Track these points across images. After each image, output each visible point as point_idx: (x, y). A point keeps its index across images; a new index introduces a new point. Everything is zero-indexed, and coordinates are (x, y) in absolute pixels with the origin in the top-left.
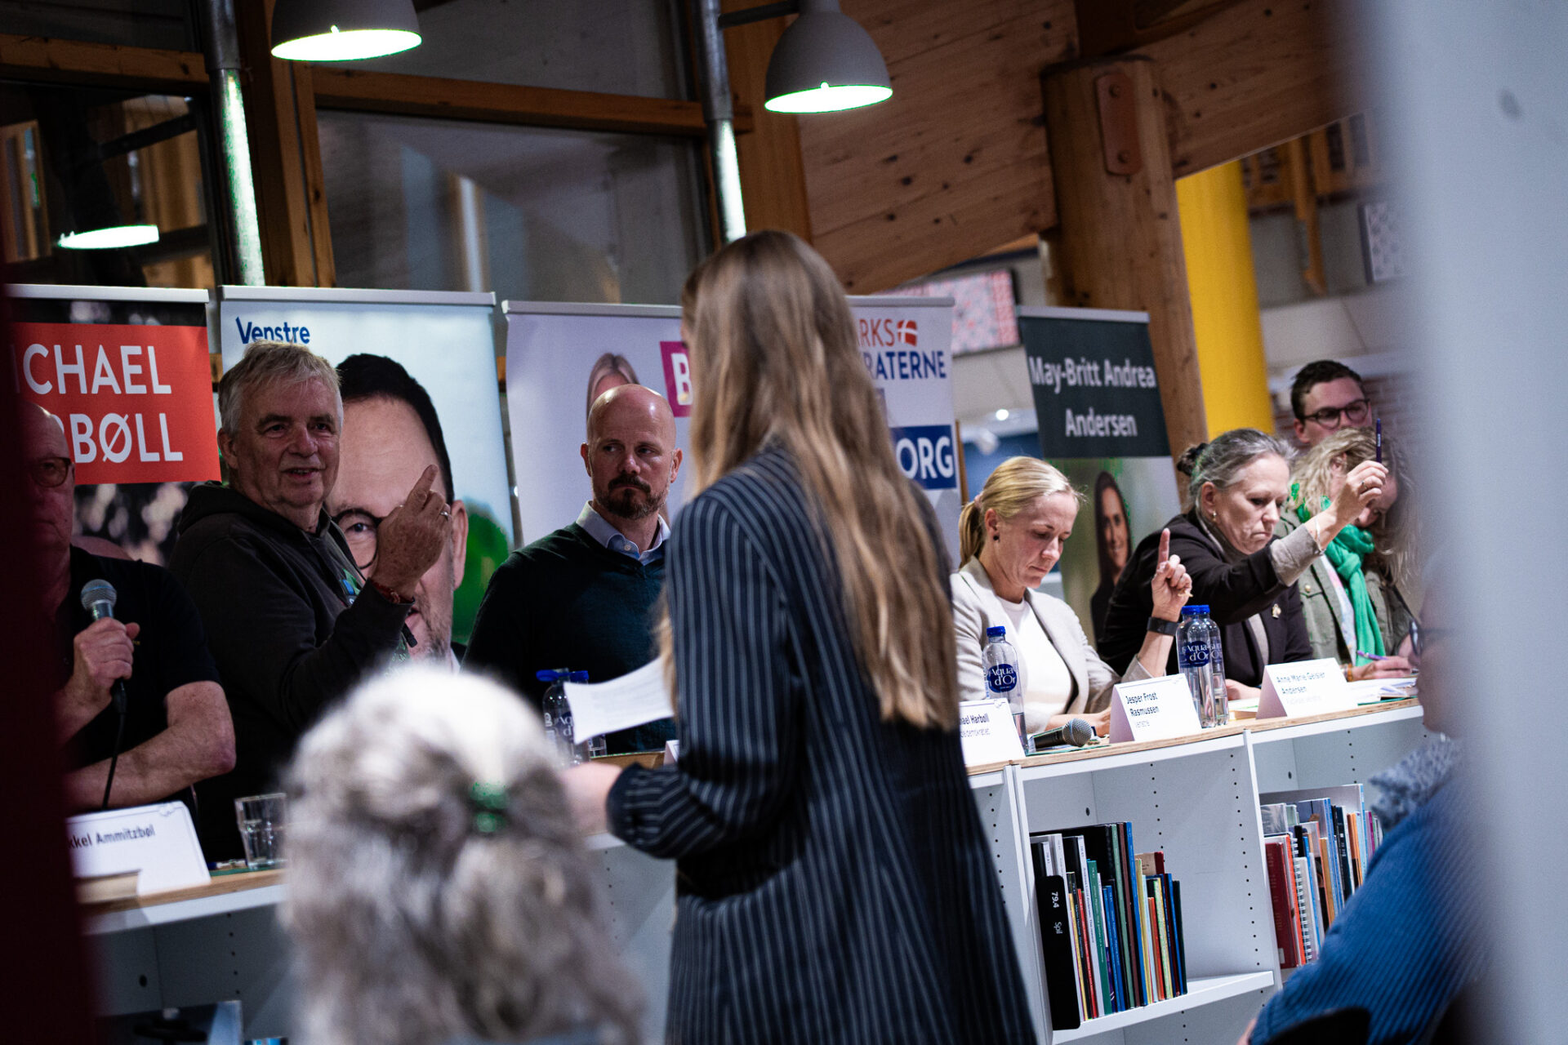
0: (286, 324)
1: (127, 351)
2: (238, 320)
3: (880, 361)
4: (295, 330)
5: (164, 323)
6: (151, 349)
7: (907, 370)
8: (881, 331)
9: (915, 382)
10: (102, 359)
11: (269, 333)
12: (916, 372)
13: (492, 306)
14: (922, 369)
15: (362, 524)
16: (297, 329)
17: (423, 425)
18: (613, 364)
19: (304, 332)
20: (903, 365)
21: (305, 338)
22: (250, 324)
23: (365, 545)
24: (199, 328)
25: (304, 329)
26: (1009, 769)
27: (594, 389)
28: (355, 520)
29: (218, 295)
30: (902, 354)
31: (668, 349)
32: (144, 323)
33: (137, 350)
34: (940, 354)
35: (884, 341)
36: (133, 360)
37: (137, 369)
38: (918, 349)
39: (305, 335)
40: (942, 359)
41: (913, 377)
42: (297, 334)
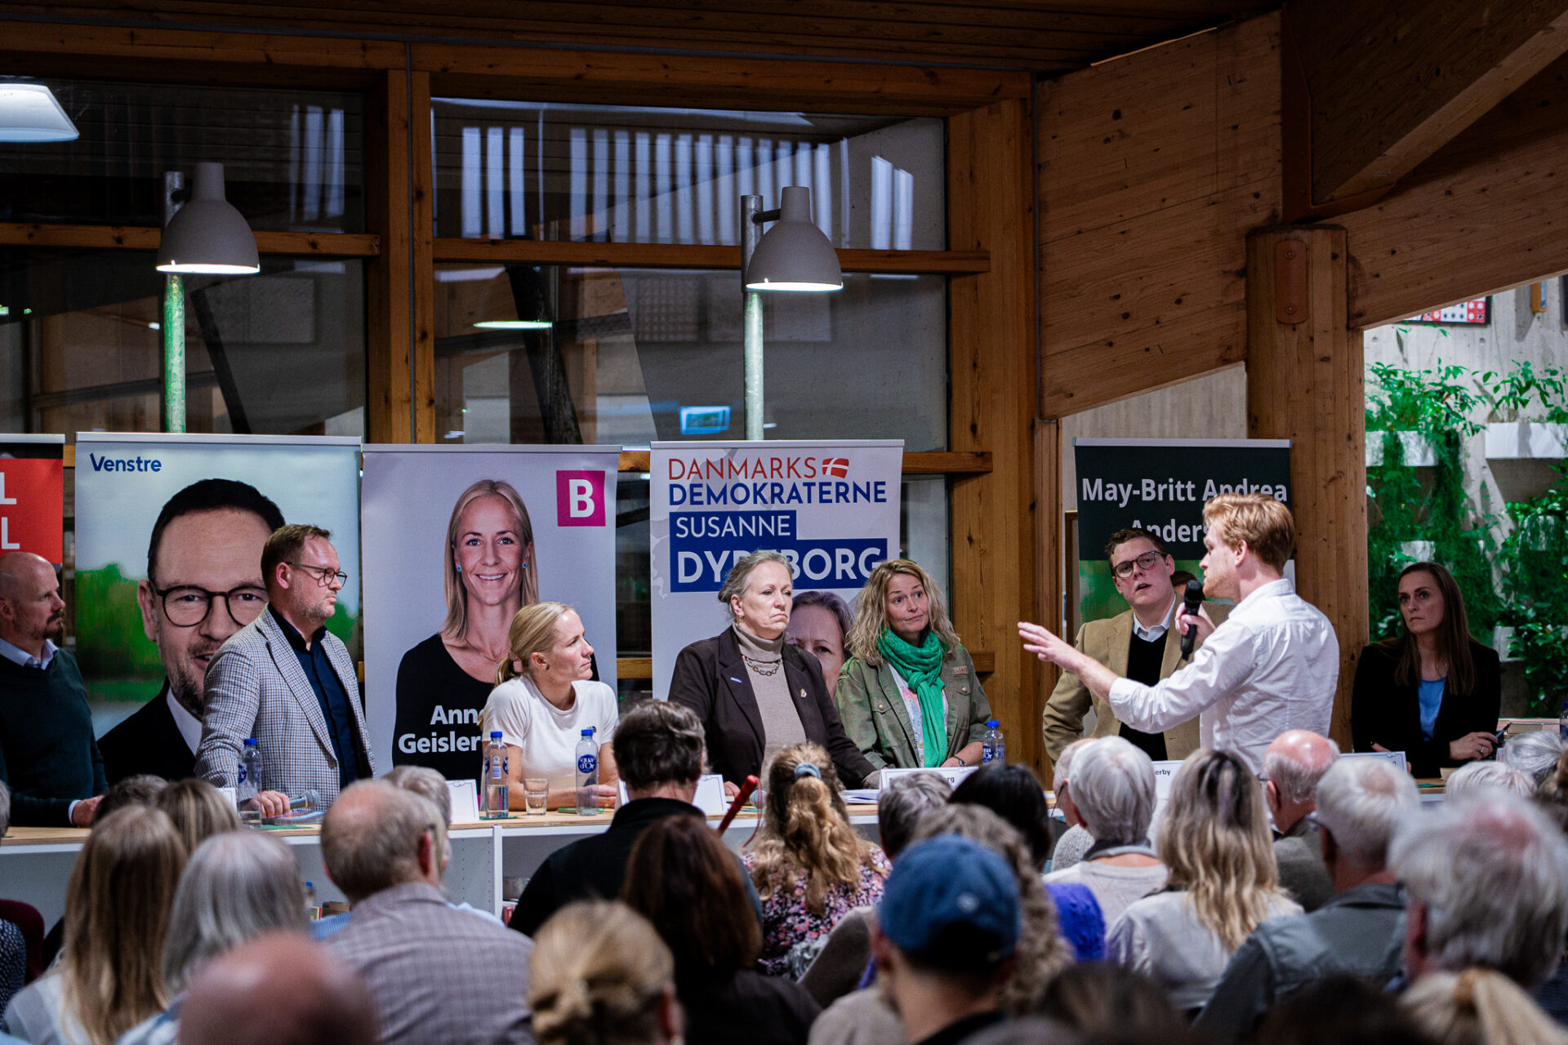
0: (139, 458)
2: (92, 456)
3: (794, 488)
4: (146, 462)
5: (19, 458)
6: (2, 474)
8: (800, 467)
9: (839, 507)
11: (121, 465)
12: (841, 499)
13: (357, 446)
14: (850, 496)
15: (194, 596)
16: (150, 461)
17: (269, 529)
18: (492, 487)
19: (156, 464)
20: (822, 493)
21: (156, 468)
23: (195, 610)
24: (53, 461)
25: (157, 461)
28: (186, 593)
29: (72, 440)
30: (829, 484)
31: (563, 478)
35: (802, 475)
38: (848, 480)
39: (156, 466)
40: (880, 488)
41: (838, 501)
42: (149, 465)
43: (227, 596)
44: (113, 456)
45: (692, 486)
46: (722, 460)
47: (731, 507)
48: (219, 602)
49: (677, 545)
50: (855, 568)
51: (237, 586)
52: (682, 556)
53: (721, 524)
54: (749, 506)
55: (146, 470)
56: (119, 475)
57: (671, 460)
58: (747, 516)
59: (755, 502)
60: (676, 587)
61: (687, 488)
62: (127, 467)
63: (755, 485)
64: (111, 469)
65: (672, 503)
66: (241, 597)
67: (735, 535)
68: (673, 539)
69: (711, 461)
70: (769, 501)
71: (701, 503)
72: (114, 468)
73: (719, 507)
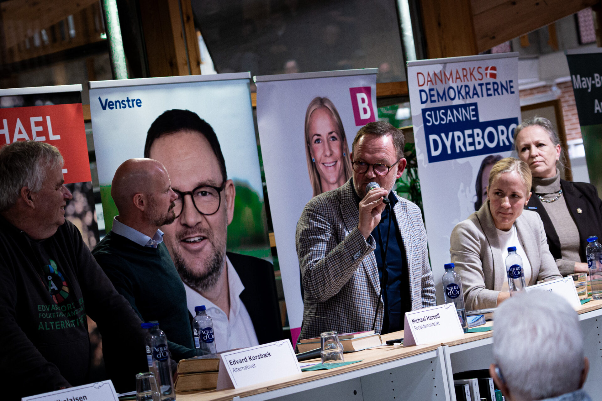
0: (128, 98)
1: (33, 120)
2: (100, 99)
3: (475, 88)
4: (133, 101)
5: (56, 104)
6: (48, 118)
7: (491, 92)
8: (475, 73)
9: (496, 98)
10: (19, 125)
11: (118, 104)
12: (496, 93)
13: (249, 79)
14: (500, 90)
16: (134, 100)
17: (208, 143)
18: (321, 102)
19: (138, 101)
20: (488, 90)
21: (139, 104)
22: (107, 100)
24: (77, 104)
25: (138, 100)
26: (440, 348)
27: (309, 116)
29: (87, 87)
30: (489, 84)
31: (354, 92)
32: (44, 105)
33: (40, 119)
34: (511, 81)
35: (477, 78)
36: (37, 124)
37: (40, 129)
38: (497, 80)
39: (139, 103)
40: (512, 84)
41: (495, 95)
42: (135, 102)
43: (192, 194)
44: (112, 98)
45: (431, 90)
46: (441, 71)
47: (449, 103)
48: (188, 198)
49: (428, 131)
50: (508, 138)
51: (196, 186)
52: (432, 137)
53: (445, 114)
54: (456, 102)
55: (133, 107)
56: (117, 111)
57: (418, 73)
58: (457, 107)
59: (459, 99)
60: (432, 159)
61: (427, 91)
62: (122, 105)
63: (458, 87)
64: (112, 108)
65: (422, 103)
66: (200, 194)
67: (453, 121)
68: (426, 126)
69: (436, 72)
70: (465, 97)
71: (434, 101)
72: (114, 106)
73: (442, 103)
